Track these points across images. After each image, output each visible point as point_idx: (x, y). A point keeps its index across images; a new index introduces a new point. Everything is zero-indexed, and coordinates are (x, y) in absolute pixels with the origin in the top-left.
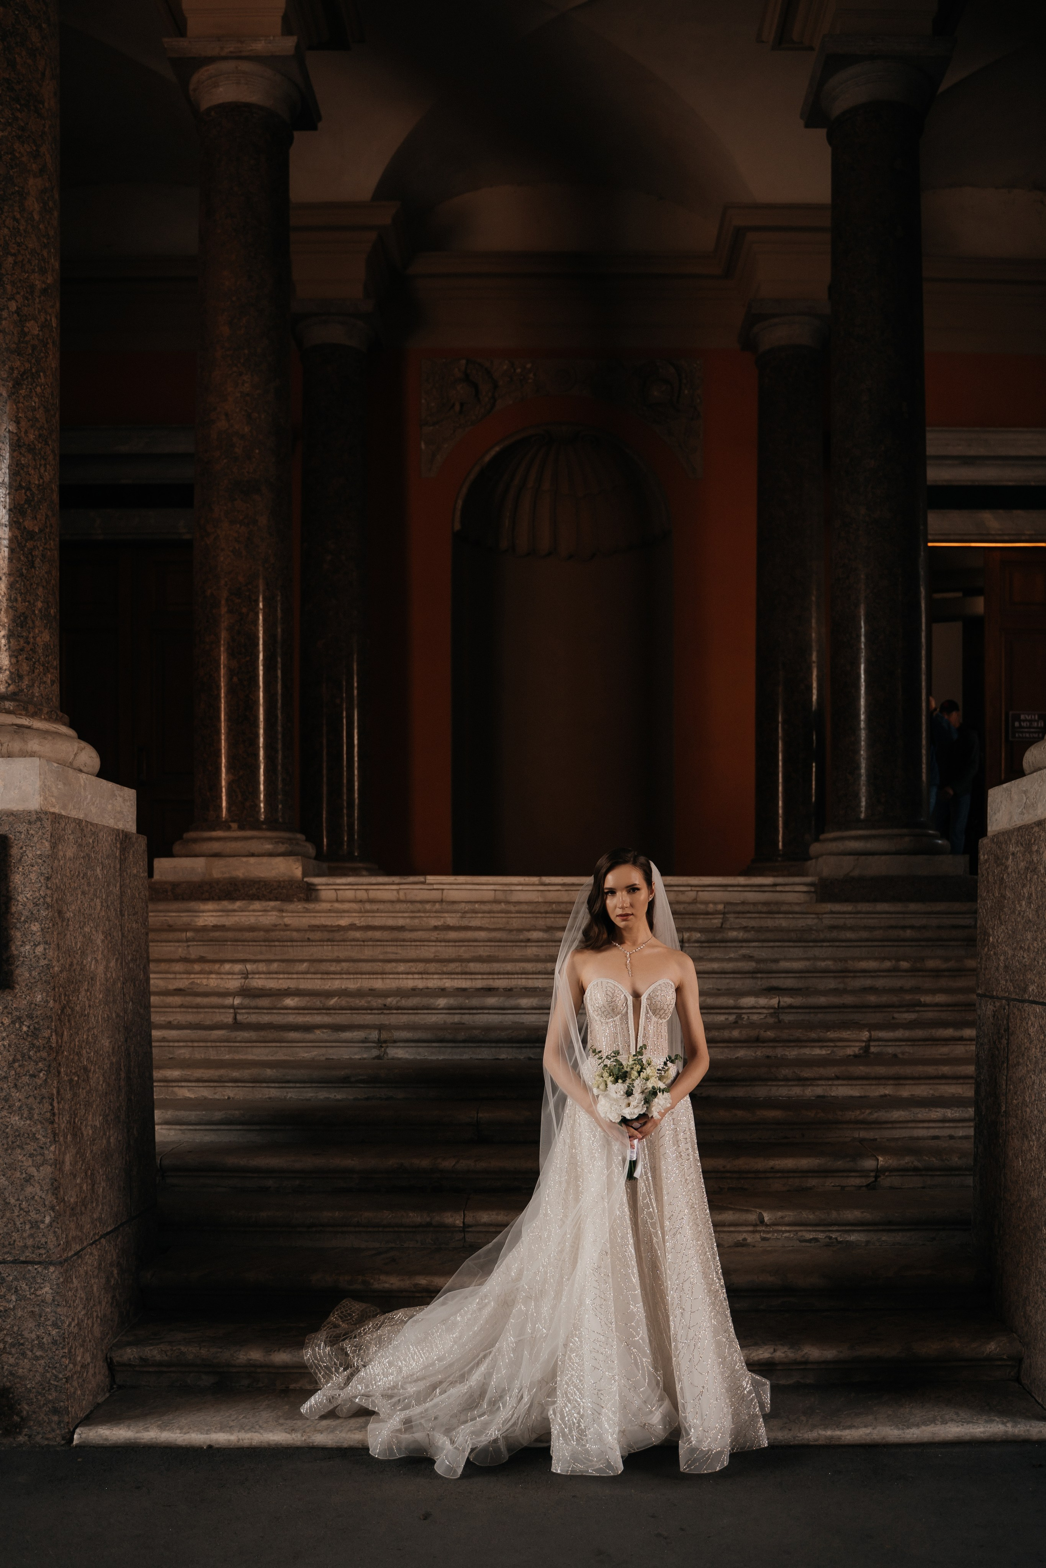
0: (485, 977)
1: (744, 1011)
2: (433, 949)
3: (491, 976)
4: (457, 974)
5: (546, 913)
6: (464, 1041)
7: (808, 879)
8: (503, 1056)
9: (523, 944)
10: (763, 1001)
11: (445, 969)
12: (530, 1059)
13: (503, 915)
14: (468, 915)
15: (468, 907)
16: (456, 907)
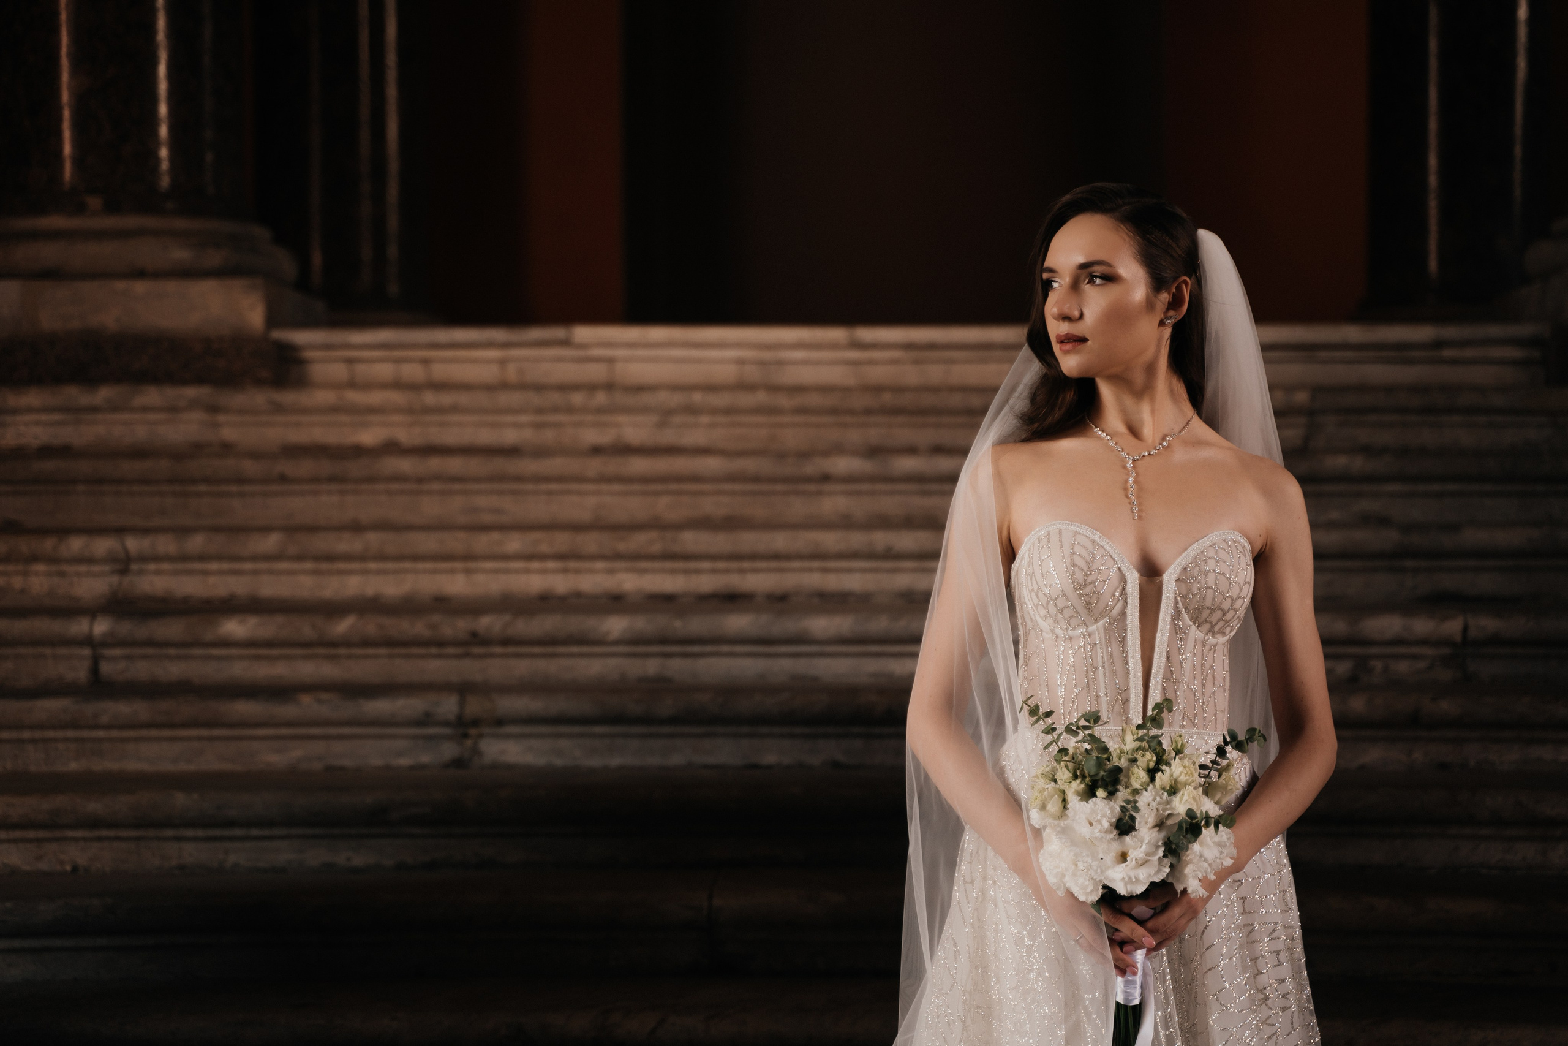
0: (721, 565)
1: (1374, 650)
2: (591, 501)
3: (734, 565)
4: (652, 557)
5: (868, 412)
6: (673, 720)
7: (1525, 330)
8: (770, 759)
9: (812, 487)
10: (1422, 626)
11: (622, 547)
12: (836, 765)
13: (761, 419)
14: (676, 419)
15: (676, 399)
16: (647, 399)
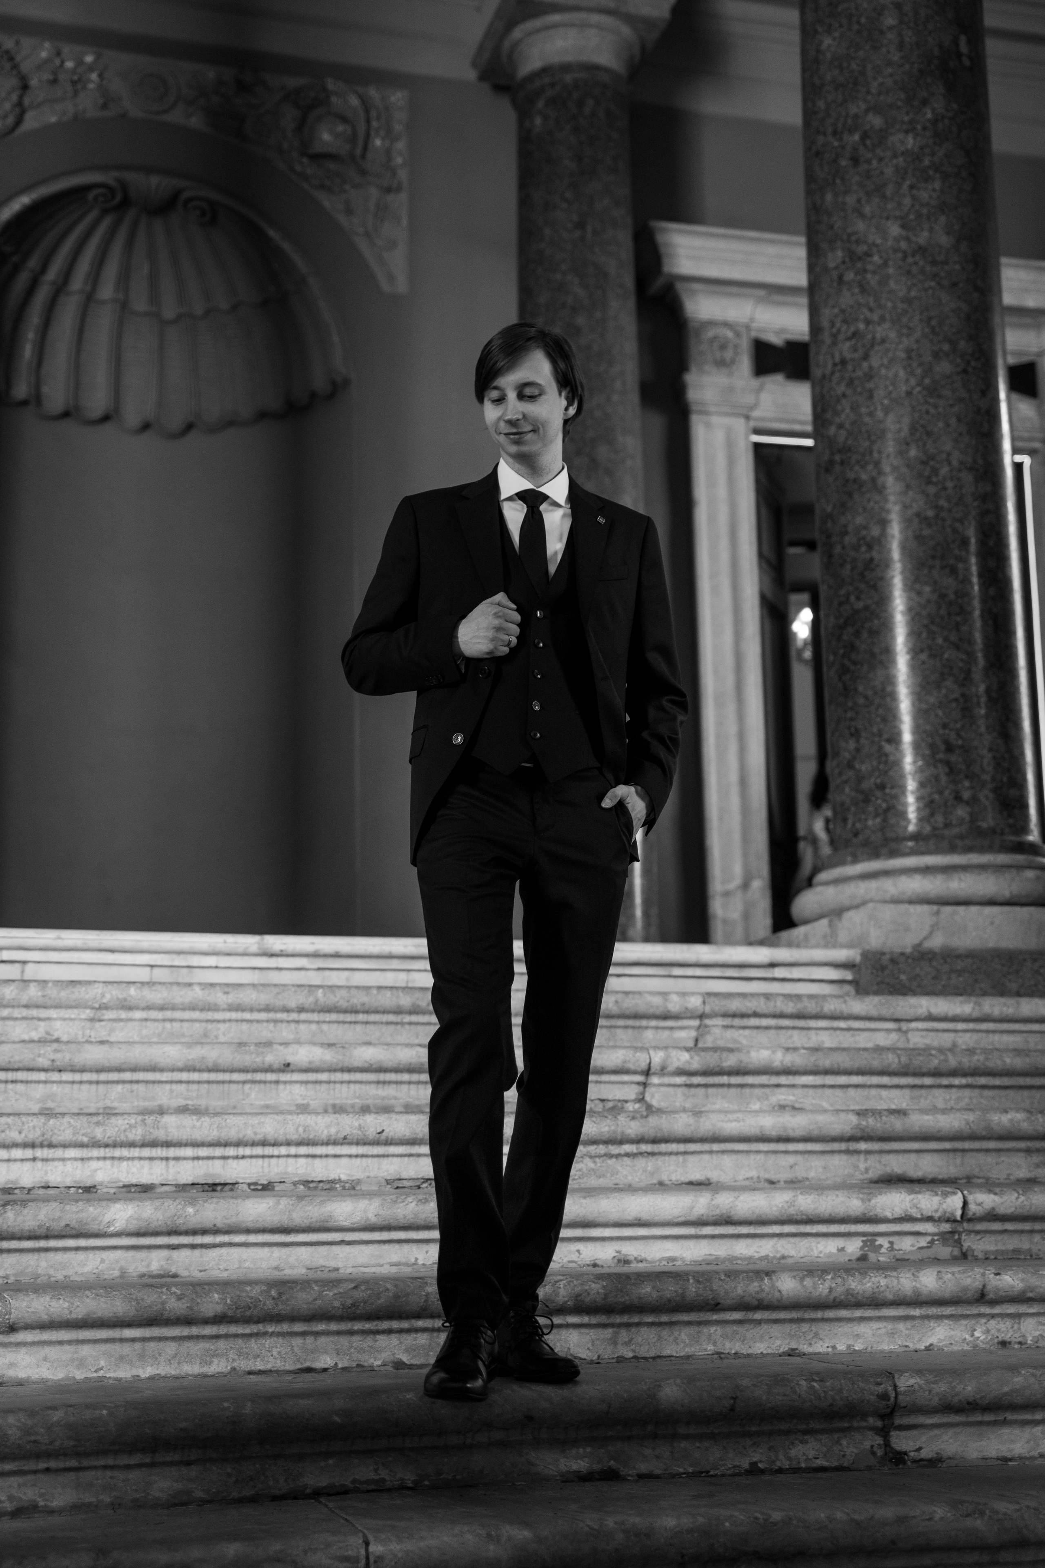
0: (203, 1152)
1: (882, 1228)
2: (39, 1091)
3: (218, 1152)
4: (132, 1145)
5: (301, 1010)
8: (326, 1361)
9: (270, 1077)
12: (399, 1365)
13: (196, 1015)
14: (109, 1015)
